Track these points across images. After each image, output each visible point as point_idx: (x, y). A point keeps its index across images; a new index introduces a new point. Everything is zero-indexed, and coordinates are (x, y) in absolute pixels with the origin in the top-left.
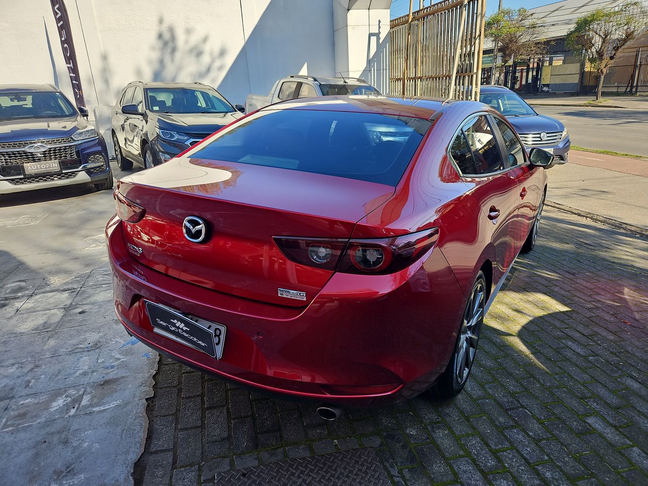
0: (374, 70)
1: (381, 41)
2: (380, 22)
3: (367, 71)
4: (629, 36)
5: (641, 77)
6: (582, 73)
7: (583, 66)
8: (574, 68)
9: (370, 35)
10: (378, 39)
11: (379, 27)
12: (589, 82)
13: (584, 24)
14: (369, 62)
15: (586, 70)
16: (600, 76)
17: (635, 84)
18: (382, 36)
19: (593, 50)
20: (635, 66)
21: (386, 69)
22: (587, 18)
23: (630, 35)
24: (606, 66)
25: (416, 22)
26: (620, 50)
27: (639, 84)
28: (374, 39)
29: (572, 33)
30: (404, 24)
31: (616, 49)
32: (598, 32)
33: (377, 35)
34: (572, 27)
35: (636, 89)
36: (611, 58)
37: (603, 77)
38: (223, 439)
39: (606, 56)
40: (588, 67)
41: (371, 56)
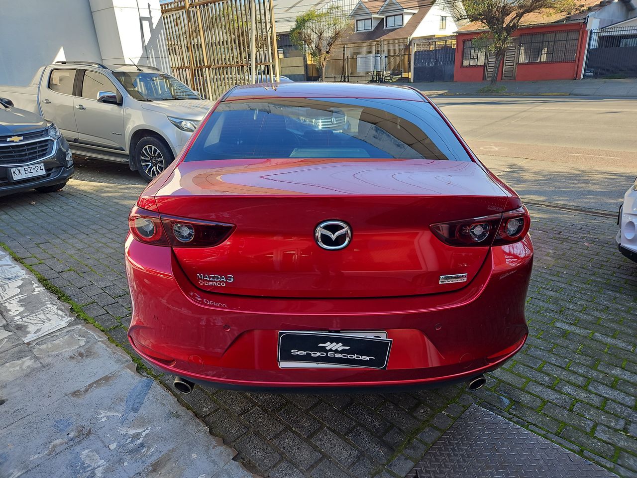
0: (152, 57)
1: (154, 26)
2: (149, 5)
3: (145, 57)
4: (337, 35)
5: (350, 70)
6: (306, 66)
7: (305, 59)
8: (299, 61)
9: (142, 19)
10: (151, 24)
11: (150, 12)
12: (313, 73)
13: (302, 23)
14: (145, 48)
15: (309, 62)
16: (322, 68)
17: (347, 75)
18: (155, 21)
19: (313, 45)
20: (344, 59)
21: (165, 57)
22: (305, 18)
23: (338, 33)
24: (325, 59)
25: (194, 9)
26: (332, 46)
27: (350, 75)
28: (146, 24)
29: (294, 30)
30: (178, 10)
31: (330, 44)
32: (314, 30)
33: (149, 19)
34: (293, 25)
35: (348, 79)
36: (328, 53)
37: (324, 69)
38: (358, 457)
39: (324, 51)
40: (310, 60)
41: (147, 42)
